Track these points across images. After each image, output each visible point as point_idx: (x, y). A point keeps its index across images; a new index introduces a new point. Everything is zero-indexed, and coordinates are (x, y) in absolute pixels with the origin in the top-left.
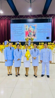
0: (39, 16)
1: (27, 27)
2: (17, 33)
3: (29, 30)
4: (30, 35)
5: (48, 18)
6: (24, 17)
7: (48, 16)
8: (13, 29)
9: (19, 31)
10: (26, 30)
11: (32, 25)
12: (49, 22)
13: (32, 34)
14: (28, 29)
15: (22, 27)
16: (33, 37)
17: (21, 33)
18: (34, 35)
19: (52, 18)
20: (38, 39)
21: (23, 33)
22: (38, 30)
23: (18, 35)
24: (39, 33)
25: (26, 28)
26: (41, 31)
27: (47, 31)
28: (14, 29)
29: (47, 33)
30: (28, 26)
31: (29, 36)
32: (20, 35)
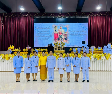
0: (72, 14)
1: (57, 29)
2: (42, 35)
3: (59, 32)
4: (60, 39)
5: (83, 17)
6: (52, 15)
7: (83, 15)
8: (37, 30)
9: (45, 33)
10: (55, 32)
11: (62, 26)
12: (85, 22)
13: (63, 37)
14: (57, 31)
15: (49, 28)
16: (65, 41)
17: (48, 35)
18: (66, 39)
19: (88, 17)
20: (71, 44)
21: (51, 36)
22: (71, 32)
23: (44, 38)
24: (72, 36)
25: (55, 29)
26: (75, 34)
27: (82, 33)
28: (39, 30)
29: (82, 36)
30: (58, 26)
31: (58, 39)
32: (47, 38)
